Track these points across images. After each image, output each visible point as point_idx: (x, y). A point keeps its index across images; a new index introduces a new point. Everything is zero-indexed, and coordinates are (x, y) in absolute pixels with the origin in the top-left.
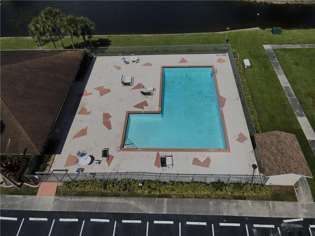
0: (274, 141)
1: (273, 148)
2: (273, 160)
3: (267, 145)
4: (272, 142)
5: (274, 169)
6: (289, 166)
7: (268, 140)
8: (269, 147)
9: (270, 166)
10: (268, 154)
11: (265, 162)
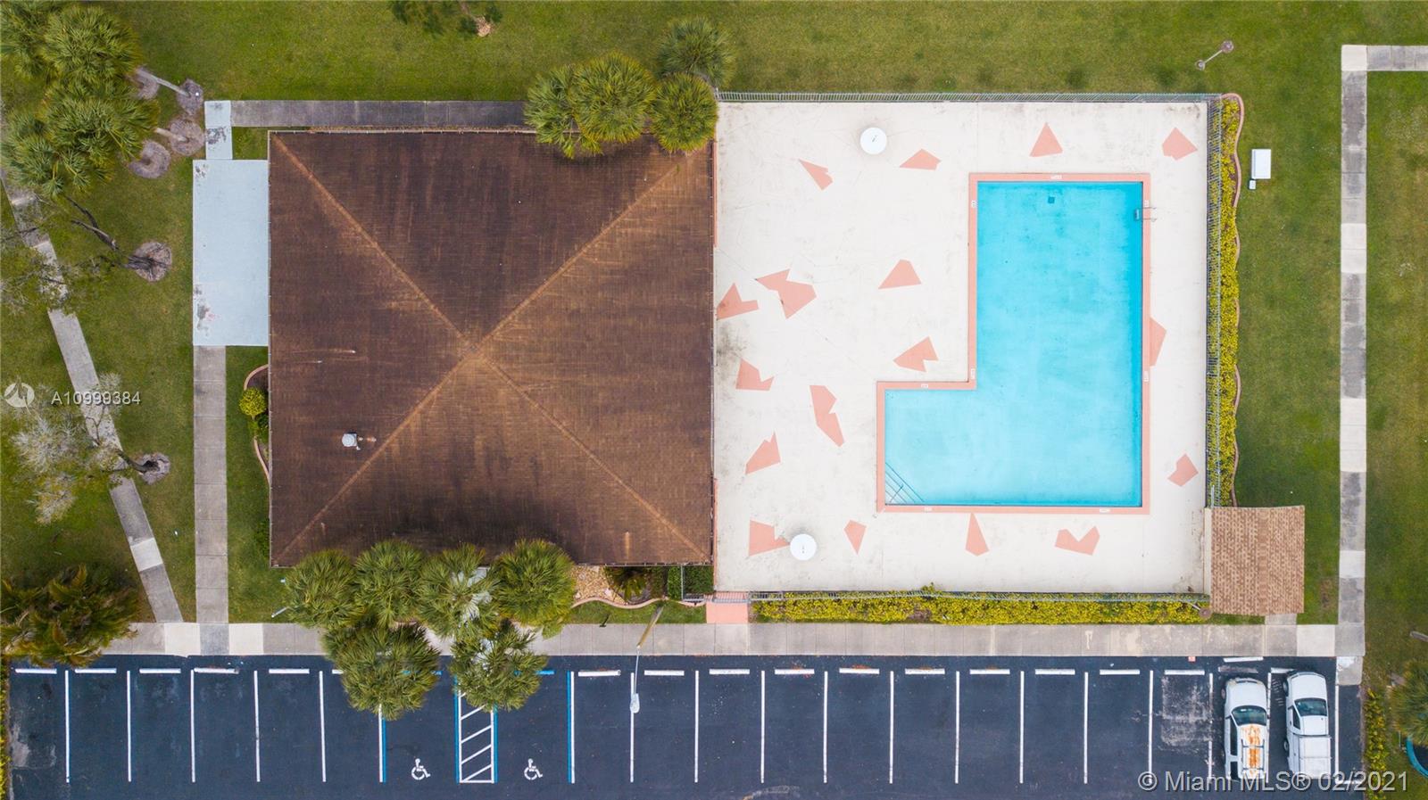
0: (1251, 534)
1: (1244, 552)
2: (1236, 580)
3: (1234, 543)
4: (1246, 537)
5: (1232, 601)
6: (1261, 600)
7: (1240, 529)
8: (1237, 549)
9: (1226, 594)
10: (1230, 564)
11: (1219, 582)
